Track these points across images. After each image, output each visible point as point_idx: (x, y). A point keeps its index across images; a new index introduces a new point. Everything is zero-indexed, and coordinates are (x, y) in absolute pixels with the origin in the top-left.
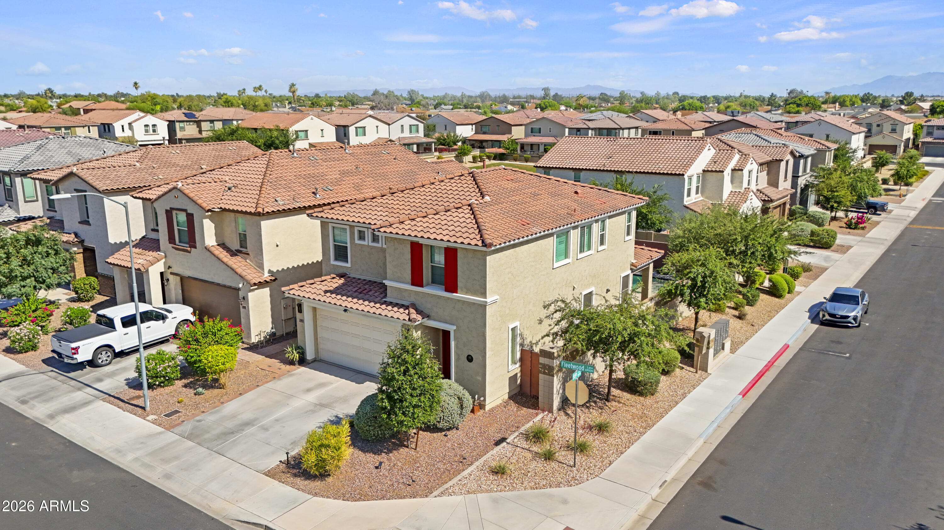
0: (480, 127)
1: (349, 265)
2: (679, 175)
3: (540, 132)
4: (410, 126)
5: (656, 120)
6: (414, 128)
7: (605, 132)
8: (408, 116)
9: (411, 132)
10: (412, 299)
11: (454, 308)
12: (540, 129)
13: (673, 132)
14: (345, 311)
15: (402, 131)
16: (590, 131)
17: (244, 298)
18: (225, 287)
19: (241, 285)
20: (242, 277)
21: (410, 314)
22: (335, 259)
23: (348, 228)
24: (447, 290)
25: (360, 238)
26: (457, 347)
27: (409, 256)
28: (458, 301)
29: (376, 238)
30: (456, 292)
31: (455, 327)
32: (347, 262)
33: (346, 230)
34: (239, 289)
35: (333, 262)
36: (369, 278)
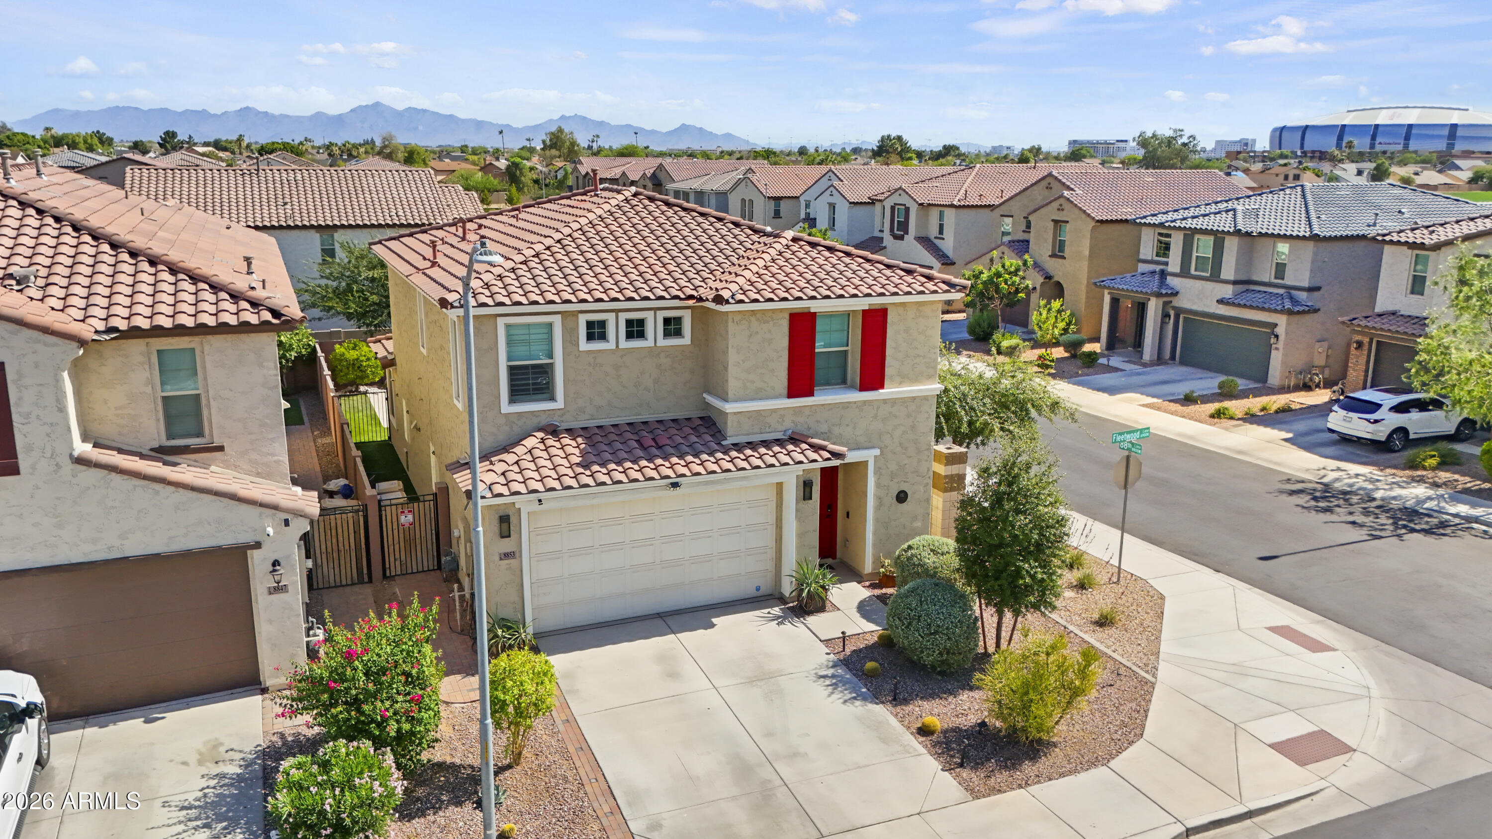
1: (559, 403)
10: (789, 425)
11: (876, 416)
14: (675, 485)
17: (276, 563)
18: (187, 555)
19: (270, 530)
20: (275, 507)
21: (824, 448)
22: (512, 401)
23: (557, 320)
24: (863, 388)
25: (590, 337)
26: (878, 485)
27: (784, 342)
28: (885, 401)
29: (635, 329)
30: (882, 387)
31: (877, 452)
32: (552, 399)
33: (550, 325)
34: (258, 545)
35: (506, 408)
36: (622, 420)
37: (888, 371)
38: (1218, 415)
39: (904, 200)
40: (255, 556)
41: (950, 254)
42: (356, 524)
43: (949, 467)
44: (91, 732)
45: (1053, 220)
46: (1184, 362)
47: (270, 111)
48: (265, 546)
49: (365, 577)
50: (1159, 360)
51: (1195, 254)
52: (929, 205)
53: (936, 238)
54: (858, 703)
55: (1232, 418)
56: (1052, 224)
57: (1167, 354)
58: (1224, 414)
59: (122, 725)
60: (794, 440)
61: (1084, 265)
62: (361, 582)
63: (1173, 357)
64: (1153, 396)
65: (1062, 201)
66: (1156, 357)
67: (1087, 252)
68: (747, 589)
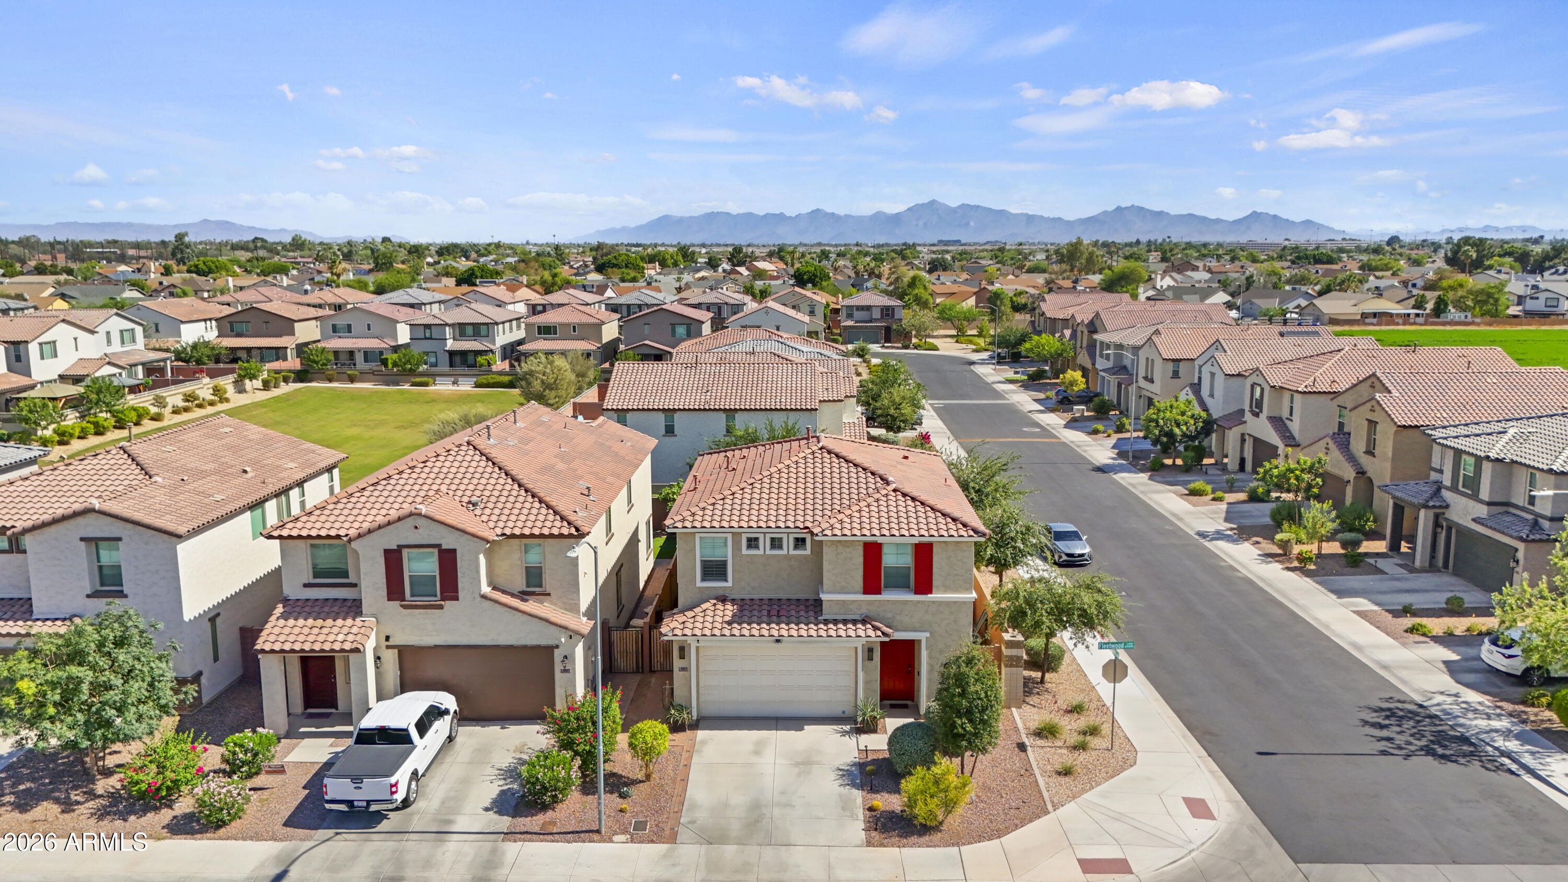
0: (228, 326)
1: (729, 584)
2: (812, 410)
3: (350, 331)
4: (121, 331)
5: (499, 303)
6: (127, 336)
7: (469, 330)
8: (117, 314)
9: (123, 342)
10: (864, 610)
11: (927, 612)
12: (349, 326)
13: (574, 327)
14: (778, 641)
15: (109, 342)
16: (447, 328)
17: (566, 657)
18: (525, 648)
19: (563, 640)
20: (566, 628)
21: (879, 629)
22: (703, 580)
23: (730, 536)
24: (917, 592)
25: (749, 547)
26: (930, 656)
27: (860, 560)
28: (934, 602)
29: (776, 543)
30: (931, 592)
31: (928, 635)
32: (726, 580)
33: (726, 538)
34: (557, 647)
35: (699, 584)
36: (766, 596)
37: (935, 583)
38: (1412, 630)
39: (1260, 380)
40: (556, 651)
41: (1296, 434)
42: (637, 638)
43: (1009, 650)
44: (478, 729)
45: (1367, 420)
46: (1456, 573)
47: (836, 212)
48: (561, 648)
49: (639, 670)
50: (1432, 568)
51: (1462, 472)
52: (1281, 388)
53: (1287, 419)
54: (848, 787)
55: (1424, 635)
56: (1366, 423)
57: (1440, 562)
58: (1417, 630)
59: (491, 728)
60: (864, 622)
61: (1388, 465)
62: (637, 672)
63: (1446, 565)
64: (1377, 604)
65: (1373, 403)
66: (1427, 564)
67: (1390, 454)
68: (837, 711)
